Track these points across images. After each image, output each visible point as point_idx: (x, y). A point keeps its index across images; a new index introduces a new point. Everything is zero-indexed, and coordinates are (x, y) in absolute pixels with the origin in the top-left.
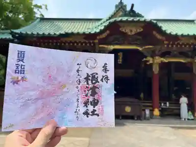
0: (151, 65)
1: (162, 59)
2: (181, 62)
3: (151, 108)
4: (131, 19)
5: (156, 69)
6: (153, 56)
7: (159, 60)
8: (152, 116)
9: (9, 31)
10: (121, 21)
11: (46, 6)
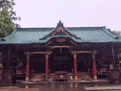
0: (73, 55)
1: (78, 52)
3: (73, 76)
4: (60, 36)
6: (73, 51)
11: (20, 18)
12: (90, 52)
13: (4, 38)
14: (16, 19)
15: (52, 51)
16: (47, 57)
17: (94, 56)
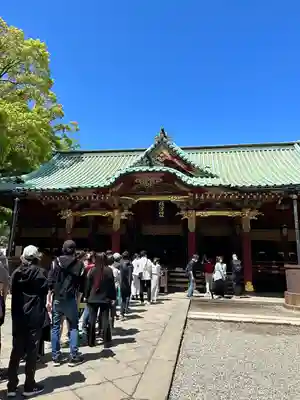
0: (186, 221)
1: (200, 213)
2: (226, 217)
4: (144, 169)
5: (192, 227)
12: (237, 213)
15: (130, 210)
17: (247, 227)
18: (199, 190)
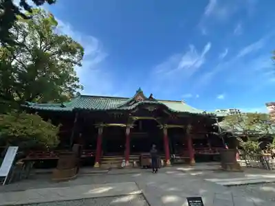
0: (162, 129)
2: (179, 128)
3: (165, 160)
4: (151, 102)
6: (163, 124)
7: (167, 126)
8: (165, 165)
9: (60, 104)
10: (145, 103)
13: (64, 104)
14: (78, 87)
15: (134, 123)
16: (128, 131)
18: (176, 113)
